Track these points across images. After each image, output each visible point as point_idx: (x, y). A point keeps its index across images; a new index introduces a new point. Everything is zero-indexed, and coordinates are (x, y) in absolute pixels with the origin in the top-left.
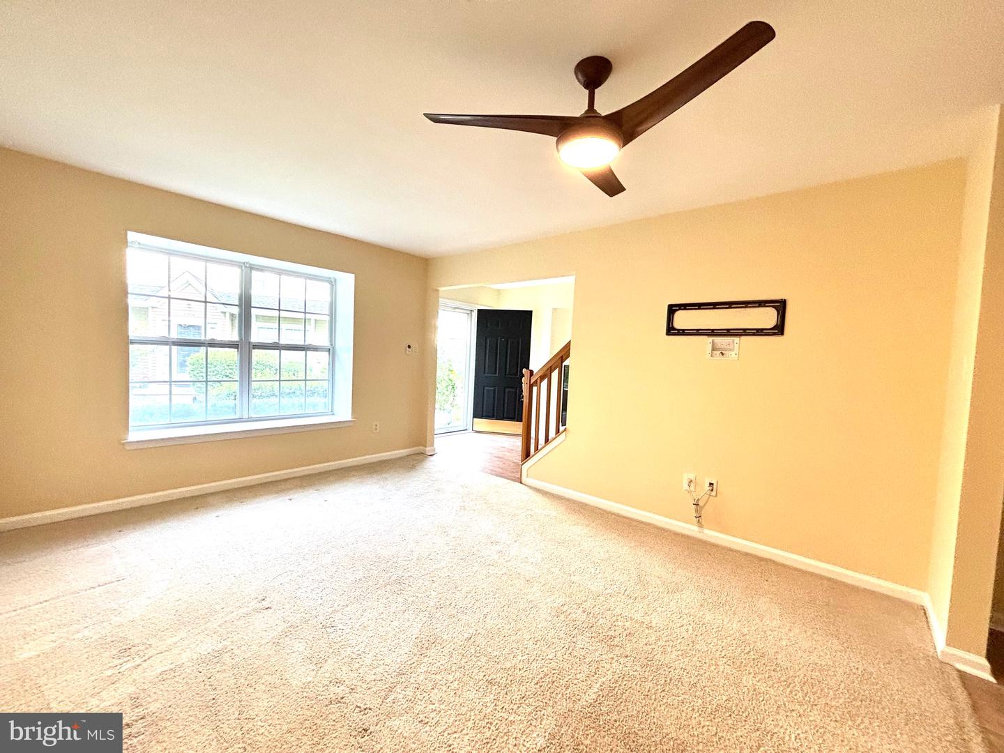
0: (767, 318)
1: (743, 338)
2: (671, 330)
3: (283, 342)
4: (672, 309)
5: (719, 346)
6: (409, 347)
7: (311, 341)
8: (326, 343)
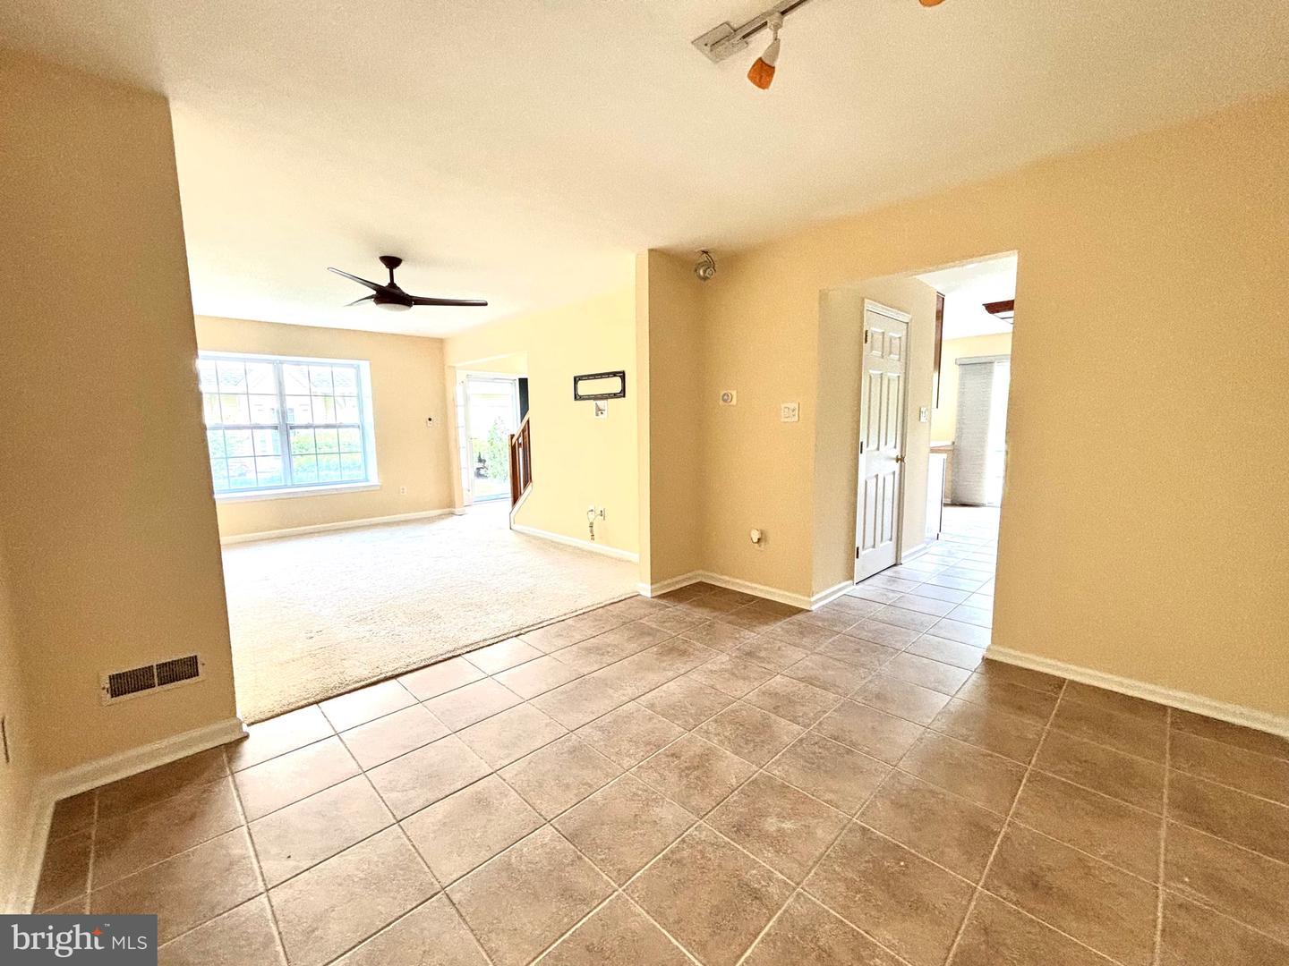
0: (614, 385)
1: (609, 400)
2: (577, 397)
3: (317, 422)
4: (576, 380)
5: (601, 407)
6: (430, 419)
7: (342, 419)
8: (357, 422)
